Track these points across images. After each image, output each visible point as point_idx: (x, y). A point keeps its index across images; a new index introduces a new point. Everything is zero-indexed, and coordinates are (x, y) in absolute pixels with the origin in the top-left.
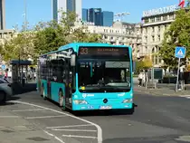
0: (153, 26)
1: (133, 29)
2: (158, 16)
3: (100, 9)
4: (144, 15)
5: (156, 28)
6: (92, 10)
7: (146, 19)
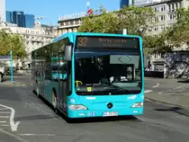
0: (67, 29)
1: (51, 30)
2: (71, 21)
3: (22, 12)
4: (60, 20)
5: (70, 30)
6: (15, 13)
7: (61, 22)
